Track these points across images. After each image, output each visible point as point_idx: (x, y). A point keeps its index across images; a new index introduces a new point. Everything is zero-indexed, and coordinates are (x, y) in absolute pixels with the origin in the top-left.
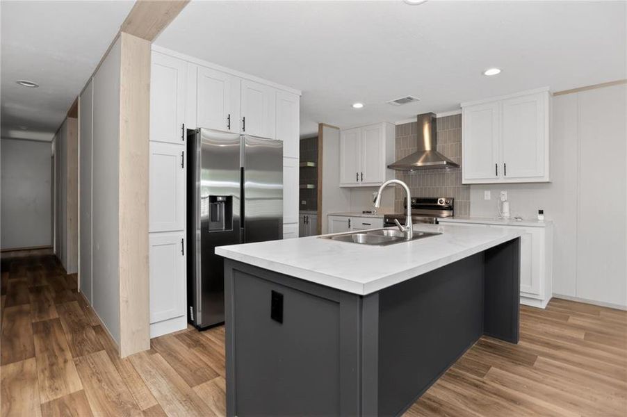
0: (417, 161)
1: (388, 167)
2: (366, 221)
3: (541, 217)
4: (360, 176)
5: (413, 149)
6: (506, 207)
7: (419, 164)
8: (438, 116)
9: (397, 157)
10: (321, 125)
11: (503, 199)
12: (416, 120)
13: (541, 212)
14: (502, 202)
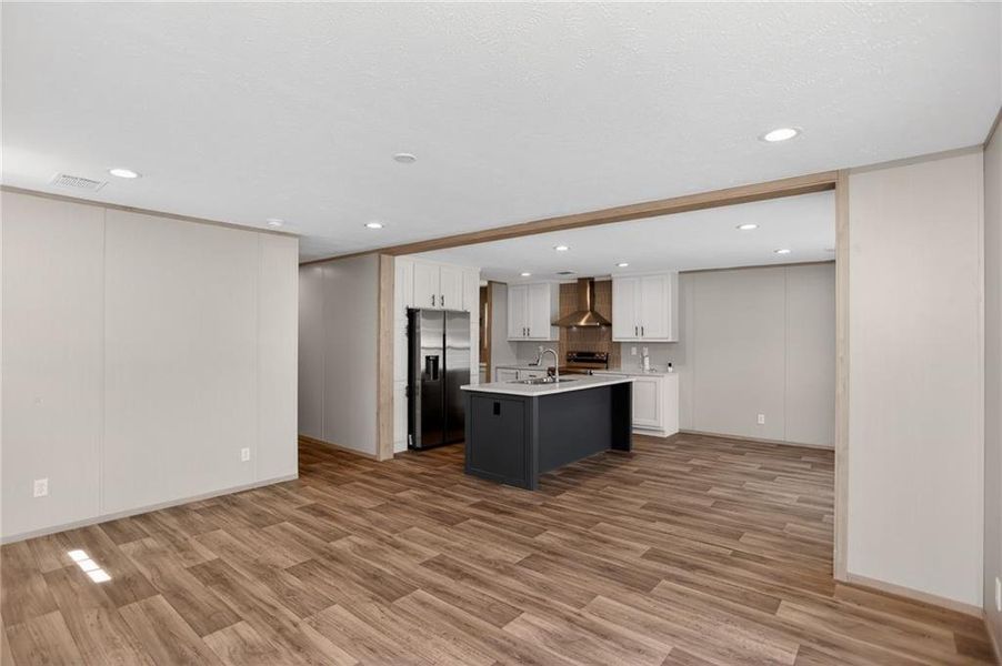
0: (580, 321)
1: (552, 325)
2: (532, 373)
3: (670, 369)
4: (526, 331)
5: (574, 308)
6: (647, 360)
7: (583, 323)
8: (596, 280)
9: (561, 314)
10: (490, 282)
11: (645, 354)
12: (576, 281)
13: (670, 365)
14: (643, 358)
